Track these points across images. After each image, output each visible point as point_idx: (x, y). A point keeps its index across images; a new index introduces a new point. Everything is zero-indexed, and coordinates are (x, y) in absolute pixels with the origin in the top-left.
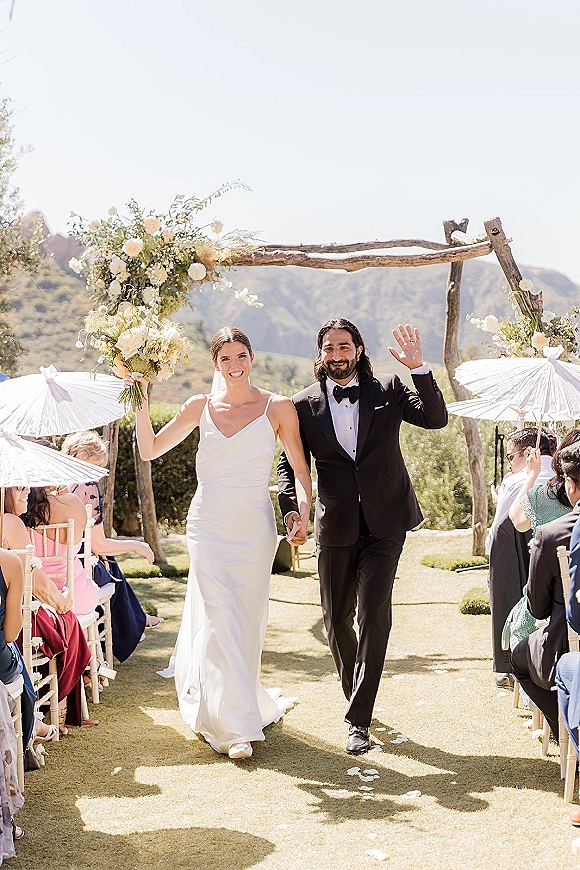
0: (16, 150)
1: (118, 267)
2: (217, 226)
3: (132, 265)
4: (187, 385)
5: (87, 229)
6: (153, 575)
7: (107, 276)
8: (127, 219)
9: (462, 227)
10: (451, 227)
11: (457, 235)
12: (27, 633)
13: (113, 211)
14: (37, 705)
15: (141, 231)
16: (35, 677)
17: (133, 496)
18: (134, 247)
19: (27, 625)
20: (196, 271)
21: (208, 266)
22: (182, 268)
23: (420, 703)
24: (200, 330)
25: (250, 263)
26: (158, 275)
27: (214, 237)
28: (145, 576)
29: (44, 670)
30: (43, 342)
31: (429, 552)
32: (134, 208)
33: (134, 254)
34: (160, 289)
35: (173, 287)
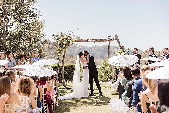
0: (45, 27)
1: (59, 42)
2: (74, 36)
3: (61, 41)
4: (69, 62)
5: (54, 36)
6: (64, 89)
7: (57, 43)
8: (60, 34)
9: (111, 37)
10: (109, 37)
11: (110, 38)
12: (43, 99)
13: (58, 33)
14: (45, 111)
15: (63, 36)
16: (45, 106)
17: (61, 77)
18: (61, 39)
19: (43, 98)
20: (71, 42)
21: (73, 42)
22: (69, 42)
23: (107, 110)
24: (71, 55)
25: (79, 41)
26: (65, 43)
27: (74, 37)
28: (63, 89)
29: (46, 105)
30: (50, 56)
31: (105, 85)
32: (61, 33)
33: (61, 40)
34: (65, 45)
35: (67, 45)
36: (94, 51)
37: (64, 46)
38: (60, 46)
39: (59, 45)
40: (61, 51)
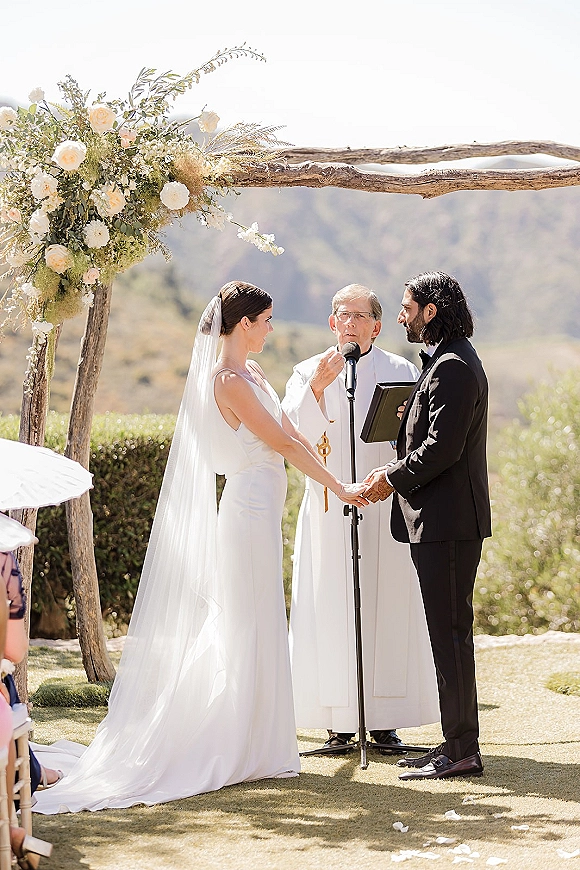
1: (43, 185)
2: (209, 120)
3: (67, 184)
13: (36, 94)
15: (83, 128)
18: (70, 154)
20: (174, 195)
21: (193, 186)
22: (150, 190)
25: (263, 182)
26: (111, 200)
31: (559, 668)
32: (70, 88)
33: (71, 167)
34: (114, 225)
35: (135, 221)
36: (485, 238)
37: (96, 235)
38: (57, 236)
39: (40, 222)
40: (65, 286)
